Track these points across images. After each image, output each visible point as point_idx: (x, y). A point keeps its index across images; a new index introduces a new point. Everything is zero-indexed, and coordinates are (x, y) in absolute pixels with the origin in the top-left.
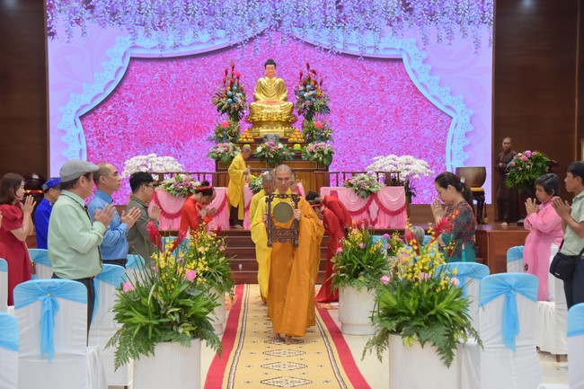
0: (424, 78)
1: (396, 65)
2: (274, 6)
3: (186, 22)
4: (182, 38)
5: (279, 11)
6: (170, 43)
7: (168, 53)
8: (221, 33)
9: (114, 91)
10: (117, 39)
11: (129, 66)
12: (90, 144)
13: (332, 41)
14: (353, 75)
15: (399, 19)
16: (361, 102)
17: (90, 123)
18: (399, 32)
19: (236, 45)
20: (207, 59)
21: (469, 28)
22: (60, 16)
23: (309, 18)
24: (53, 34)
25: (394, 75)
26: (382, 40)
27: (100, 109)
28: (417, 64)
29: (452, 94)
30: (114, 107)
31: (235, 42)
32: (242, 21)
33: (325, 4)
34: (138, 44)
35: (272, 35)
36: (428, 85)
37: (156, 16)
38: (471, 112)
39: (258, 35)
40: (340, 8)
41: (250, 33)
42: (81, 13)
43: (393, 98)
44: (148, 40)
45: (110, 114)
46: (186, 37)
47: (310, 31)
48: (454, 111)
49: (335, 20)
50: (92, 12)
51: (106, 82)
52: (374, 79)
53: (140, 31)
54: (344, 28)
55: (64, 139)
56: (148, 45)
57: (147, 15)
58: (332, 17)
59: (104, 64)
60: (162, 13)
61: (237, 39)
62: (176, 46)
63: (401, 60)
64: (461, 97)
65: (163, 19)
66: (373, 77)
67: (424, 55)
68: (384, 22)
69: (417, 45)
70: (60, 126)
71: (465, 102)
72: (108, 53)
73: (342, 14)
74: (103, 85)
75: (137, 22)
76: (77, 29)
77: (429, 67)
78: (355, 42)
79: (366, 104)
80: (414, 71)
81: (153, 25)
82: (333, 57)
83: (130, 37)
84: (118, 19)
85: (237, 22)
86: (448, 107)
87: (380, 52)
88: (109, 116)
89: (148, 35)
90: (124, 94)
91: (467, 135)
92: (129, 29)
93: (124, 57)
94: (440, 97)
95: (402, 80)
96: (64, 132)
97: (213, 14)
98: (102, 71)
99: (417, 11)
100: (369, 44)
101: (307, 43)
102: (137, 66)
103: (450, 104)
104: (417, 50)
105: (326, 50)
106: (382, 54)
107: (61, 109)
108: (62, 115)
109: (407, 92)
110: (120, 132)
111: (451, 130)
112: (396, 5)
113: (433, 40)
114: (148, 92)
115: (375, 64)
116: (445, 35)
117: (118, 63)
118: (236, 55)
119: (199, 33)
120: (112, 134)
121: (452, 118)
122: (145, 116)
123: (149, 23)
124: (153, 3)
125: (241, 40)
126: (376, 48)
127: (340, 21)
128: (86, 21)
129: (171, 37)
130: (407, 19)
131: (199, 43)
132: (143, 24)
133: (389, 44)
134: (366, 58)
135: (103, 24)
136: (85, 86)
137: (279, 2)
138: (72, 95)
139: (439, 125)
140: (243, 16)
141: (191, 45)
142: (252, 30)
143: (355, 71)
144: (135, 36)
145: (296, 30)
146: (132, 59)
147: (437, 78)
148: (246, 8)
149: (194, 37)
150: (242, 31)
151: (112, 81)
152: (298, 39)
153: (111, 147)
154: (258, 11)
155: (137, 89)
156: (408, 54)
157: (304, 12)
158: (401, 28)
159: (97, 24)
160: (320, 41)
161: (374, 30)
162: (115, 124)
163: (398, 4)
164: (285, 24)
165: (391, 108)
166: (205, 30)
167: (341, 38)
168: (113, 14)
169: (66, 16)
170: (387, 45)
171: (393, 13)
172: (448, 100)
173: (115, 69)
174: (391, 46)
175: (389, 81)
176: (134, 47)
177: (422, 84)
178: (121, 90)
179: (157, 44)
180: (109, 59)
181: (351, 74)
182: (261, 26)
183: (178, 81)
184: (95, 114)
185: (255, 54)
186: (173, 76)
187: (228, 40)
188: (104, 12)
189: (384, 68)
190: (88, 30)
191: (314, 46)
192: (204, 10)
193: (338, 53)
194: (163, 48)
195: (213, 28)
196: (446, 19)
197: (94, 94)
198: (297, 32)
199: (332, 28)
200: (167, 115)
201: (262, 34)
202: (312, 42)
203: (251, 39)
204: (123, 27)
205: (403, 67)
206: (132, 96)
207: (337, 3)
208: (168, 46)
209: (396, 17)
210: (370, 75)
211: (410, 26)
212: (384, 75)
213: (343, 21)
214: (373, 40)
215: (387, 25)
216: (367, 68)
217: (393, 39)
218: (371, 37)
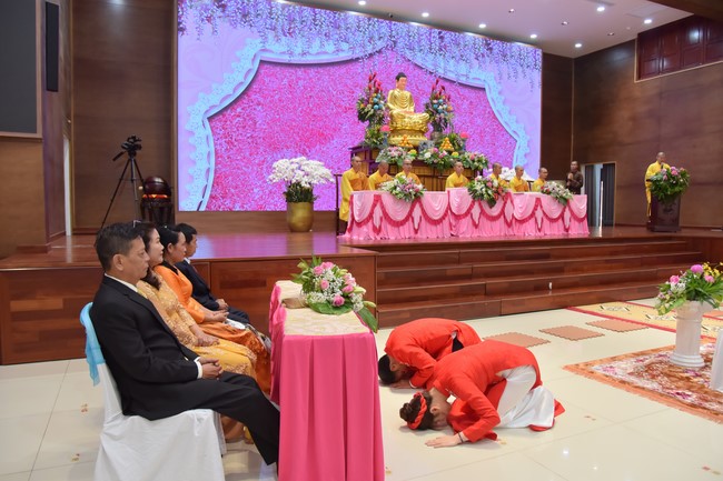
0: (500, 106)
1: (481, 93)
2: (390, 28)
3: (313, 31)
4: (310, 46)
5: (394, 33)
6: (298, 50)
7: (296, 59)
8: (345, 46)
9: (243, 93)
10: (248, 40)
11: (259, 69)
12: (219, 147)
13: (435, 65)
15: (483, 56)
17: (219, 125)
18: (483, 66)
19: (358, 59)
20: (332, 69)
21: (528, 71)
22: (190, 11)
23: (418, 43)
24: (183, 30)
25: (480, 101)
26: (471, 70)
27: (229, 111)
28: (495, 94)
29: (517, 122)
30: (243, 109)
31: (357, 56)
32: (363, 37)
33: (431, 33)
34: (268, 47)
35: (389, 53)
36: (502, 112)
37: (286, 23)
38: (528, 137)
39: (377, 52)
40: (442, 38)
41: (369, 49)
42: (213, 11)
43: (479, 121)
44: (277, 44)
45: (239, 116)
46: (313, 46)
47: (419, 54)
48: (518, 135)
49: (437, 48)
50: (223, 11)
51: (236, 83)
52: (466, 103)
53: (271, 35)
54: (444, 56)
55: (191, 140)
56: (278, 50)
57: (277, 20)
58: (436, 45)
59: (233, 65)
60: (291, 20)
61: (358, 53)
62: (304, 54)
63: (484, 89)
64: (522, 125)
65: (292, 26)
66: (465, 101)
67: (500, 88)
68: (473, 56)
69: (495, 78)
70: (187, 127)
71: (524, 129)
72: (238, 54)
73: (443, 44)
74: (233, 86)
75: (267, 26)
76: (207, 27)
77: (503, 98)
78: (452, 69)
80: (493, 100)
81: (283, 31)
83: (260, 40)
84: (249, 21)
85: (359, 37)
86: (514, 132)
87: (470, 81)
88: (238, 119)
89: (278, 40)
90: (253, 97)
91: (526, 155)
92: (260, 32)
93: (253, 60)
94: (509, 124)
95: (485, 106)
96: (191, 133)
97: (339, 28)
98: (232, 72)
99: (495, 51)
100: (462, 72)
101: (416, 65)
102: (266, 69)
103: (516, 130)
104: (495, 83)
105: (431, 73)
106: (472, 82)
107: (189, 109)
108: (189, 115)
109: (488, 117)
110: (249, 135)
111: (516, 151)
112: (481, 44)
113: (505, 76)
114: (277, 97)
115: (467, 90)
116: (512, 74)
117: (248, 65)
118: (358, 68)
119: (325, 43)
120: (240, 137)
121: (517, 141)
122: (274, 120)
123: (279, 28)
124: (283, 9)
125: (362, 54)
126: (467, 76)
127: (441, 50)
128: (218, 20)
129: (299, 44)
130: (489, 56)
131: (325, 53)
132: (274, 29)
134: (461, 84)
135: (234, 24)
136: (214, 86)
138: (201, 95)
139: (508, 146)
140: (364, 33)
141: (318, 54)
142: (371, 46)
144: (265, 40)
145: (407, 51)
146: (262, 62)
147: (508, 107)
148: (367, 26)
149: (321, 47)
150: (363, 46)
151: (241, 83)
152: (409, 60)
153: (240, 151)
154: (377, 30)
155: (266, 92)
156: (489, 85)
157: (414, 37)
158: (484, 63)
159: (228, 24)
160: (427, 64)
161: (466, 61)
162: (244, 127)
163: (483, 43)
164: (399, 45)
166: (331, 42)
167: (442, 64)
168: (245, 16)
169: (197, 12)
170: (475, 76)
171: (479, 50)
172: (514, 126)
173: (245, 71)
174: (477, 76)
175: (476, 106)
176: (264, 50)
177: (498, 111)
178: (250, 93)
179: (285, 49)
180: (239, 60)
182: (380, 44)
183: (305, 88)
184: (224, 116)
186: (301, 83)
187: (350, 53)
188: (236, 13)
189: (472, 95)
190: (218, 29)
191: (422, 68)
192: (331, 22)
193: (440, 77)
194: (291, 54)
195: (338, 40)
196: (513, 61)
197: (223, 95)
198: (408, 54)
199: (435, 54)
200: (294, 120)
201: (380, 52)
202: (420, 64)
203: (371, 55)
204: (254, 29)
205: (486, 95)
206: (261, 100)
207: (440, 33)
208: (296, 52)
209: (481, 53)
210: (463, 99)
211: (490, 62)
212: (472, 100)
213: (444, 50)
214: (465, 69)
215: (475, 58)
216: (461, 93)
217: (479, 71)
218: (464, 67)
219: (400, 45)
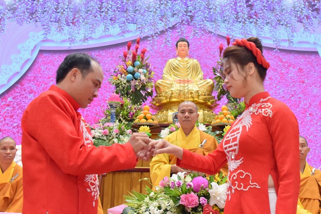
1: (313, 57)
2: (186, 4)
3: (99, 18)
4: (93, 32)
5: (190, 8)
6: (82, 36)
7: (77, 45)
8: (132, 27)
9: (17, 82)
10: (31, 34)
11: (37, 58)
13: (245, 34)
15: (307, 17)
16: (282, 94)
18: (310, 28)
19: (147, 37)
23: (220, 13)
26: (295, 34)
30: (14, 98)
31: (146, 35)
32: (153, 16)
33: (235, 4)
34: (49, 37)
35: (184, 28)
37: (71, 14)
39: (169, 28)
40: (251, 6)
41: (161, 26)
42: (4, 14)
43: (315, 91)
44: (59, 34)
45: (8, 105)
46: (96, 31)
47: (223, 25)
49: (246, 16)
50: (14, 13)
51: (11, 74)
53: (54, 27)
54: (256, 23)
56: (59, 39)
57: (62, 13)
59: (13, 57)
60: (76, 12)
61: (147, 31)
62: (86, 39)
63: (316, 53)
65: (77, 16)
66: (291, 68)
68: (294, 20)
72: (19, 46)
73: (253, 11)
74: (8, 76)
75: (52, 20)
78: (268, 35)
79: (288, 97)
81: (67, 21)
83: (43, 32)
84: (35, 18)
85: (149, 17)
87: (295, 46)
88: (7, 108)
89: (60, 29)
90: (26, 85)
92: (44, 25)
93: (33, 51)
97: (126, 11)
98: (10, 63)
100: (282, 37)
101: (219, 36)
102: (44, 58)
110: (15, 125)
112: (303, 6)
115: (292, 56)
117: (27, 56)
119: (110, 27)
120: (6, 127)
123: (63, 20)
124: (70, 3)
125: (152, 33)
126: (290, 41)
127: (251, 17)
129: (82, 31)
130: (316, 18)
131: (109, 36)
132: (58, 21)
134: (279, 49)
135: (20, 22)
137: (190, 1)
140: (155, 12)
141: (101, 38)
142: (163, 24)
144: (48, 30)
145: (208, 24)
146: (41, 52)
148: (158, 6)
149: (105, 31)
150: (153, 24)
151: (18, 73)
152: (210, 32)
154: (170, 8)
155: (40, 80)
157: (215, 9)
159: (16, 22)
160: (233, 34)
161: (286, 25)
162: (11, 117)
163: (305, 5)
165: (314, 101)
166: (117, 25)
167: (254, 32)
168: (32, 14)
170: (300, 39)
173: (23, 61)
174: (305, 40)
175: (308, 73)
176: (45, 41)
178: (24, 82)
179: (67, 37)
182: (173, 21)
185: (166, 46)
187: (138, 33)
188: (24, 12)
189: (301, 60)
192: (117, 8)
194: (72, 41)
195: (124, 23)
198: (209, 26)
199: (244, 23)
201: (173, 28)
202: (225, 35)
203: (162, 32)
204: (39, 24)
206: (34, 88)
207: (247, 1)
208: (78, 39)
209: (305, 15)
210: (288, 66)
211: (319, 23)
212: (302, 67)
213: (254, 17)
214: (286, 34)
215: (298, 21)
216: (284, 60)
217: (306, 34)
218: (284, 31)
219: (198, 18)
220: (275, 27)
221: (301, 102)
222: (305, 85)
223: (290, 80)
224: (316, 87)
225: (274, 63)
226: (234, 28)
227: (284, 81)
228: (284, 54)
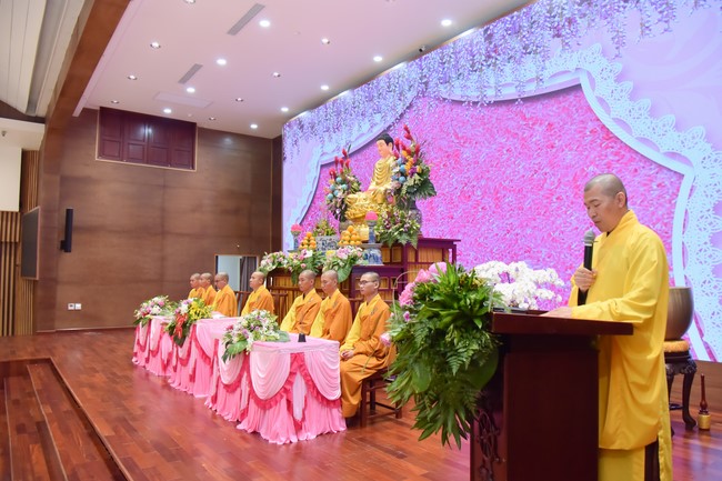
0: (621, 108)
1: (571, 97)
2: (421, 67)
5: (425, 71)
6: (343, 143)
8: (378, 117)
9: (312, 202)
10: (314, 150)
11: (320, 174)
13: (482, 88)
14: (508, 132)
15: (571, 21)
16: (522, 172)
18: (572, 42)
19: (390, 126)
22: (288, 141)
23: (454, 66)
24: (285, 158)
25: (570, 116)
26: (547, 63)
27: (305, 221)
28: (605, 87)
29: (678, 127)
31: (388, 124)
32: (394, 97)
33: (472, 43)
34: (324, 150)
35: (420, 103)
36: (629, 121)
39: (407, 108)
40: (489, 38)
41: (400, 108)
43: (569, 157)
44: (330, 144)
47: (456, 83)
48: (686, 161)
49: (483, 58)
50: (303, 131)
52: (539, 130)
53: (326, 138)
54: (495, 65)
56: (331, 150)
58: (480, 54)
60: (339, 114)
61: (390, 120)
63: (578, 87)
64: (700, 130)
65: (339, 119)
66: (536, 127)
67: (618, 67)
68: (548, 34)
69: (604, 53)
71: (708, 138)
72: (309, 165)
73: (492, 46)
75: (324, 130)
76: (295, 149)
77: (628, 85)
78: (509, 80)
79: (528, 174)
80: (601, 101)
81: (333, 128)
82: (484, 111)
83: (321, 145)
85: (390, 99)
86: (673, 155)
87: (546, 84)
89: (331, 139)
92: (320, 138)
93: (317, 167)
94: (655, 138)
95: (582, 122)
98: (306, 183)
100: (529, 76)
101: (454, 102)
102: (324, 172)
103: (677, 148)
104: (605, 62)
105: (475, 103)
106: (550, 85)
107: (287, 225)
109: (593, 141)
111: (681, 202)
113: (632, 35)
115: (539, 106)
117: (314, 173)
119: (362, 124)
121: (681, 176)
124: (333, 106)
125: (393, 120)
126: (539, 80)
127: (489, 57)
129: (344, 135)
130: (585, 15)
131: (363, 134)
132: (328, 130)
133: (556, 68)
134: (525, 100)
137: (425, 61)
138: (292, 210)
139: (655, 194)
140: (395, 91)
141: (357, 138)
142: (402, 104)
143: (512, 124)
144: (323, 143)
145: (441, 87)
146: (322, 166)
147: (646, 102)
148: (397, 81)
149: (359, 130)
150: (394, 108)
151: (311, 192)
152: (445, 99)
154: (407, 80)
156: (589, 74)
157: (449, 62)
158: (575, 33)
160: (469, 93)
161: (535, 52)
164: (431, 84)
165: (566, 175)
166: (366, 119)
167: (492, 81)
170: (555, 70)
171: (561, 15)
172: (671, 141)
174: (562, 69)
175: (561, 128)
176: (323, 154)
177: (619, 121)
178: (315, 200)
179: (335, 146)
180: (310, 171)
181: (508, 131)
182: (410, 96)
187: (383, 124)
190: (300, 149)
191: (463, 102)
193: (489, 104)
194: (339, 148)
195: (372, 115)
198: (443, 91)
199: (481, 70)
201: (410, 106)
202: (459, 98)
203: (402, 115)
205: (584, 97)
207: (486, 31)
209: (566, 19)
210: (533, 124)
211: (589, 24)
212: (553, 120)
213: (493, 54)
214: (534, 68)
215: (554, 37)
216: (528, 116)
217: (564, 56)
218: (532, 65)
220: (520, 61)
221: (546, 179)
222: (554, 150)
223: (533, 147)
224: (571, 150)
225: (514, 124)
226: (469, 84)
227: (526, 150)
228: (528, 104)
